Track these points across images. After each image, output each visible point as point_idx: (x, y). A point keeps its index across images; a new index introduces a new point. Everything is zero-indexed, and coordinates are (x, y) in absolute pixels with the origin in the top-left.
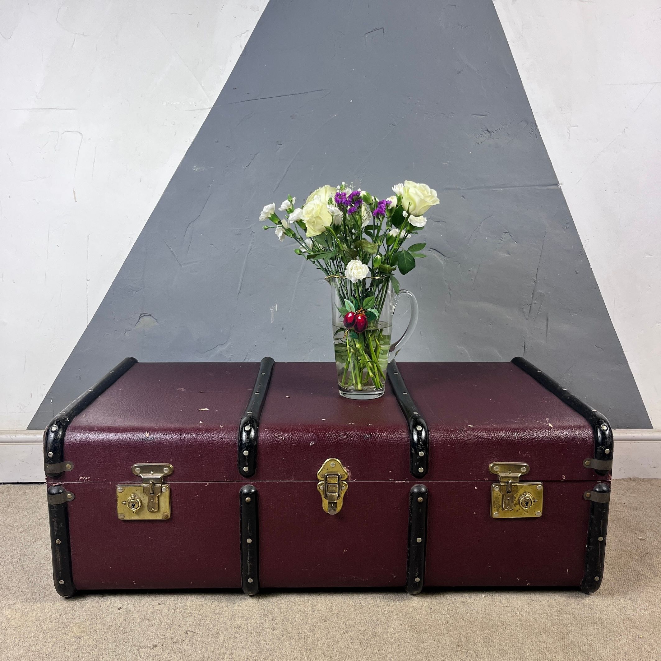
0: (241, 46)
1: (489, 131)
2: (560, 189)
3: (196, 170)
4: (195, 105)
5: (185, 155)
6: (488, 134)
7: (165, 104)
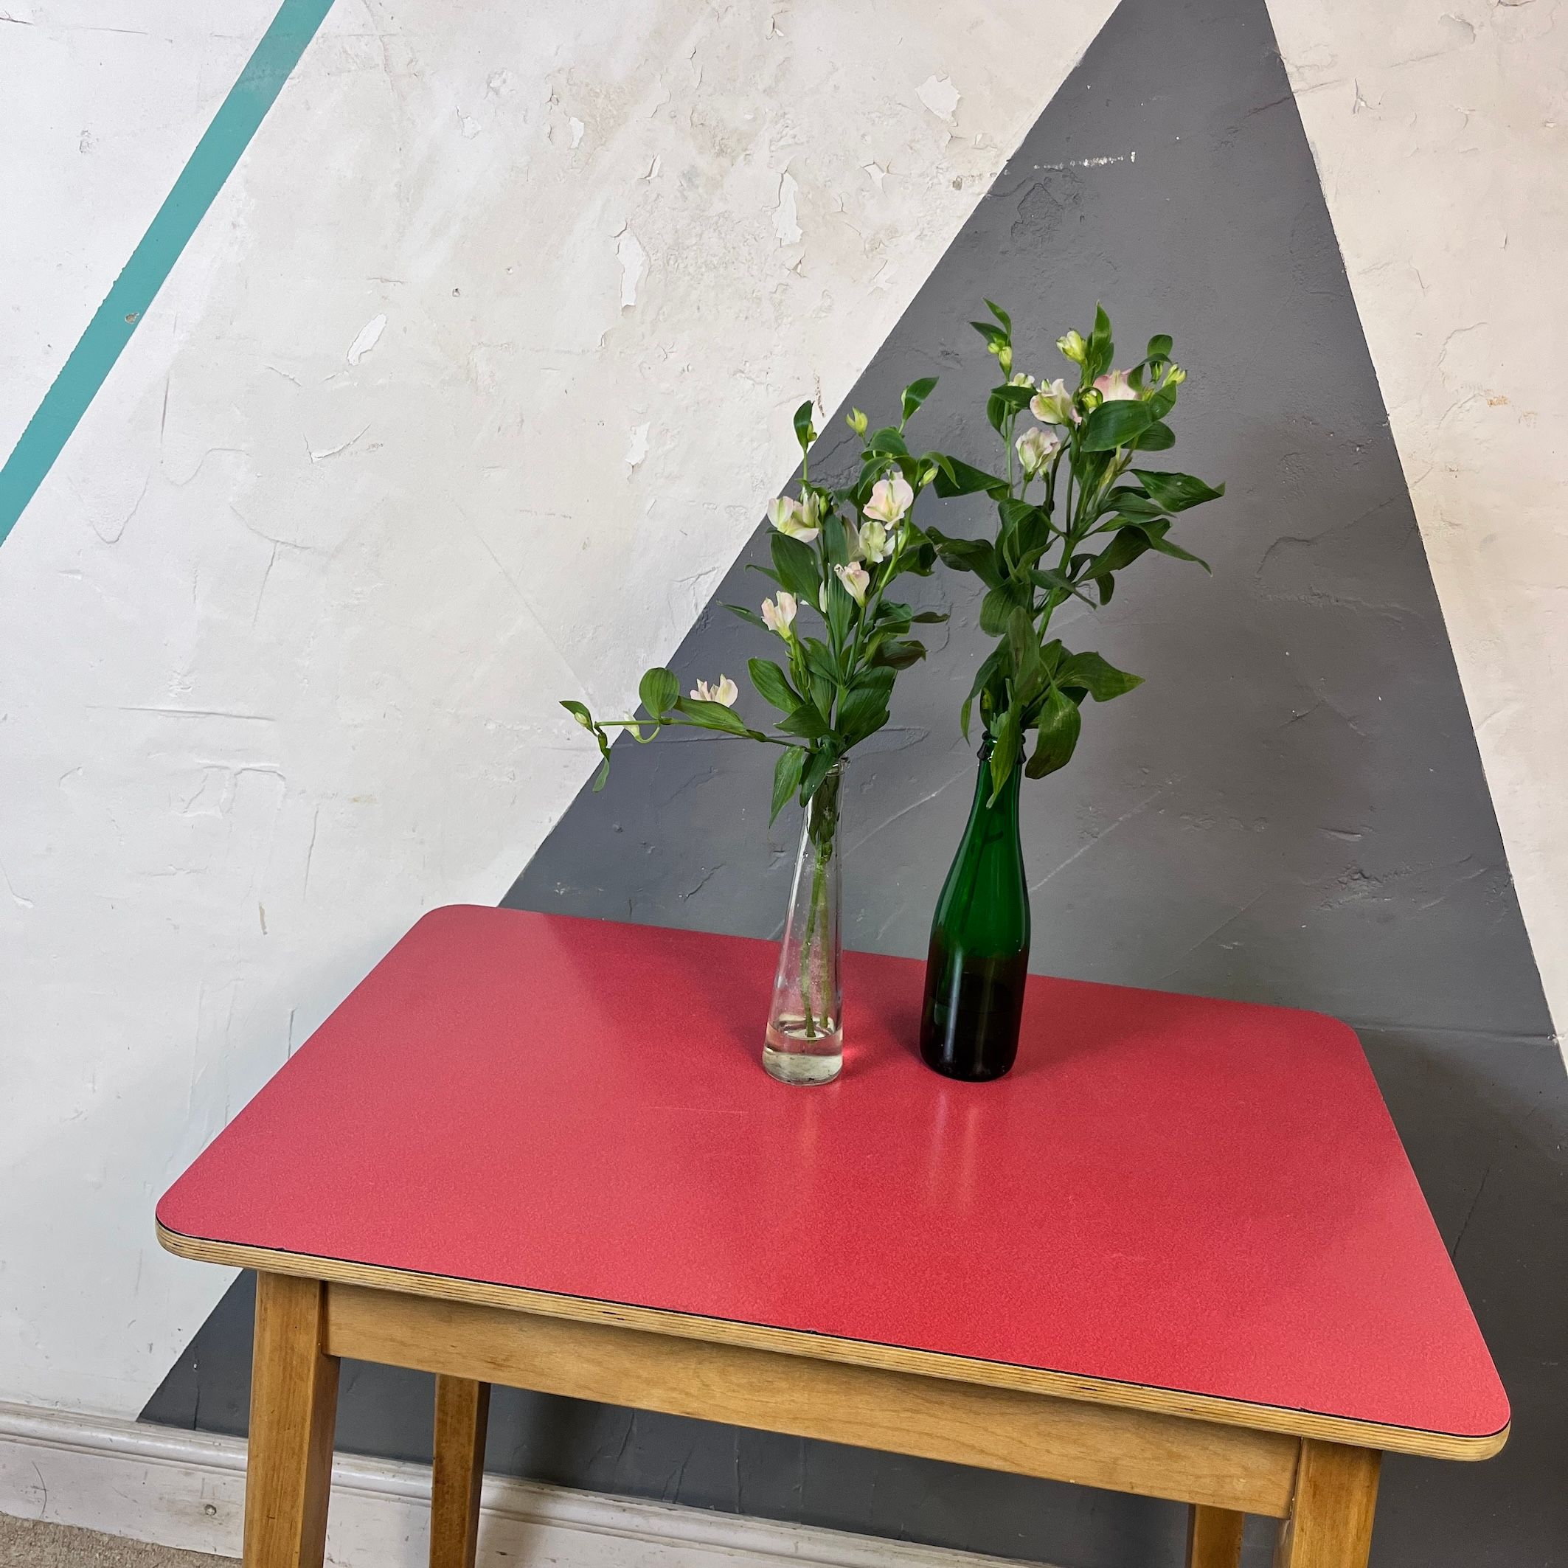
0: (696, 605)
1: (1366, 876)
2: (1558, 1047)
3: (562, 892)
4: (568, 736)
5: (537, 854)
6: (1363, 882)
7: (491, 726)
